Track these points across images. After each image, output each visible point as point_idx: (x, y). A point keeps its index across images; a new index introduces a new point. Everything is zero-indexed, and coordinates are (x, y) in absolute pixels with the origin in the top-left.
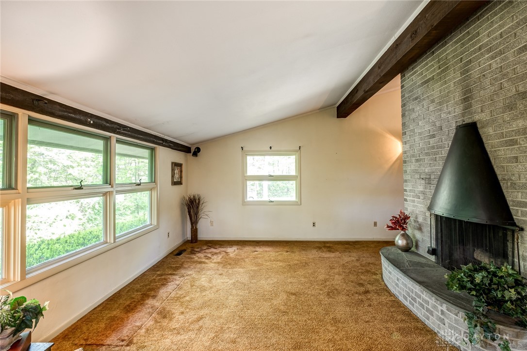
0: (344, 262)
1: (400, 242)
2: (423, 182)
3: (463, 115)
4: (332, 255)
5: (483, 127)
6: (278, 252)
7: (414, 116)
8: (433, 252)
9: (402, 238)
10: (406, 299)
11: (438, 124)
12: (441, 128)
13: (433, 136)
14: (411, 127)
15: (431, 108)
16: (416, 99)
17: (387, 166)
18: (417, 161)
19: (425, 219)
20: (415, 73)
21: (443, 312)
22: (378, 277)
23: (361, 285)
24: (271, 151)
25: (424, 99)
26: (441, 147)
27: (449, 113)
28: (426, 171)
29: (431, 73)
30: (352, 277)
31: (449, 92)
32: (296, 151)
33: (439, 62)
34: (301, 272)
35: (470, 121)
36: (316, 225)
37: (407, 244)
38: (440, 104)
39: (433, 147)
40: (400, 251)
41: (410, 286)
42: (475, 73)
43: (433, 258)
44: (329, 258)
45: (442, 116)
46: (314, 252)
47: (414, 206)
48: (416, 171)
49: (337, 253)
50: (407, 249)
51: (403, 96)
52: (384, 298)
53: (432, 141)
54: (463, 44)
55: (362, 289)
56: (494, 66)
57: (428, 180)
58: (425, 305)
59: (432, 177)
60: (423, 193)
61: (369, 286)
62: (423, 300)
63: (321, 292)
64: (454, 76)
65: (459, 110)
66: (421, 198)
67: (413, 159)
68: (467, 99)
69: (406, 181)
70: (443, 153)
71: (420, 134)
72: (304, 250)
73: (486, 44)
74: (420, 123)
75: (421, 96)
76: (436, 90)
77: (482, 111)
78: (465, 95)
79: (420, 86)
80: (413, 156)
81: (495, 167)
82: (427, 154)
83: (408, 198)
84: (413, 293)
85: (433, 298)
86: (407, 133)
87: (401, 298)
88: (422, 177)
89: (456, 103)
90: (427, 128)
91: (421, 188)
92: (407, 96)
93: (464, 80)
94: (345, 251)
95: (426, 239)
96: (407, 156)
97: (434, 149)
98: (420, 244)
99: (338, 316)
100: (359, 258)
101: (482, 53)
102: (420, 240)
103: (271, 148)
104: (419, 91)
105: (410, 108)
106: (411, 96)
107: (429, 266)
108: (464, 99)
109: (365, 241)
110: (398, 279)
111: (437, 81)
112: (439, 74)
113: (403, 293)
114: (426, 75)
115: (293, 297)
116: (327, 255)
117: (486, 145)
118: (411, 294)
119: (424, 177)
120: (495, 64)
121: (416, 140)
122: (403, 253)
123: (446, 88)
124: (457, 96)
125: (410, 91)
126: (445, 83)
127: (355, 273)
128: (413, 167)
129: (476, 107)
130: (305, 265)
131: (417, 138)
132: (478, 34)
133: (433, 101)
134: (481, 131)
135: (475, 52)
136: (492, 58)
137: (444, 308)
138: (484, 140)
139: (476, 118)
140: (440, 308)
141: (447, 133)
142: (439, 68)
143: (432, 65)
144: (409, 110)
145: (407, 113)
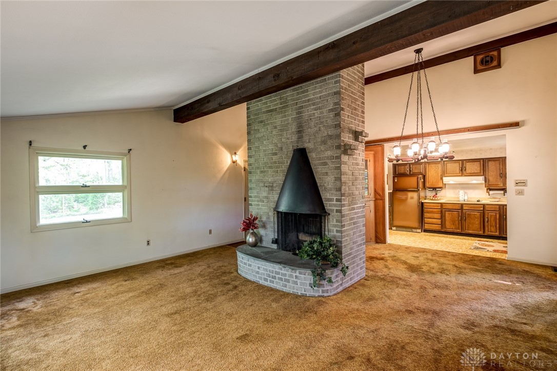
0: (199, 272)
1: (250, 239)
2: (267, 189)
3: (298, 142)
4: (182, 269)
5: (310, 152)
6: (113, 284)
7: (259, 135)
8: (275, 241)
9: (251, 236)
10: (266, 280)
11: (279, 145)
12: (281, 149)
13: (275, 154)
14: (257, 144)
15: (274, 133)
16: (261, 122)
17: (220, 176)
18: (262, 172)
19: (268, 218)
20: (261, 101)
21: (296, 277)
22: (235, 274)
23: (228, 284)
24: (85, 151)
25: (268, 124)
26: (281, 163)
27: (288, 139)
28: (270, 180)
29: (275, 105)
30: (216, 281)
31: (288, 123)
32: (125, 155)
33: (281, 100)
34: (163, 294)
35: (302, 147)
36: (151, 243)
37: (256, 240)
38: (281, 130)
39: (275, 163)
40: (250, 248)
41: (271, 269)
42: (305, 115)
43: (275, 246)
44: (181, 273)
45: (283, 140)
46: (159, 272)
47: (258, 209)
48: (259, 181)
49: (185, 266)
50: (255, 245)
51: (248, 117)
52: (250, 287)
53: (275, 158)
54: (298, 94)
55: (230, 287)
56: (316, 115)
57: (271, 187)
58: (283, 277)
59: (275, 185)
60: (267, 198)
61: (233, 282)
62: (283, 274)
63: (200, 301)
64: (291, 114)
65: (294, 138)
66: (265, 201)
67: (258, 171)
68: (300, 132)
69: (251, 189)
70: (283, 167)
71: (265, 151)
72: (146, 273)
73: (312, 100)
74: (265, 142)
75: (266, 121)
76: (278, 120)
77: (309, 142)
78: (299, 128)
79: (264, 113)
80: (258, 168)
81: (316, 178)
82: (270, 167)
83: (253, 203)
84: (273, 273)
85: (290, 270)
86: (252, 148)
87: (262, 282)
88: (266, 185)
89: (293, 133)
90: (271, 147)
91: (265, 194)
92: (252, 117)
93: (298, 118)
94: (191, 263)
95: (269, 234)
96: (253, 168)
97: (276, 163)
98: (264, 238)
99: (229, 311)
100: (208, 265)
101: (309, 104)
102: (264, 235)
103: (85, 147)
104: (264, 117)
105: (256, 128)
106: (257, 118)
107: (275, 252)
108: (298, 131)
109: (202, 250)
110: (259, 268)
111: (279, 113)
112: (281, 108)
113: (263, 277)
114: (270, 106)
115: (177, 316)
116: (177, 271)
117: (311, 164)
118: (271, 274)
119: (268, 185)
120: (317, 114)
121: (261, 155)
122: (253, 248)
123: (286, 120)
124: (293, 128)
125: (256, 115)
126: (285, 116)
127: (215, 277)
128: (257, 177)
129: (306, 138)
130: (162, 286)
131: (262, 154)
132: (307, 91)
133: (275, 127)
134: (309, 155)
135: (305, 102)
136: (316, 109)
137: (297, 274)
138: (310, 161)
139: (306, 145)
140: (294, 274)
141: (286, 153)
142: (281, 104)
143: (275, 99)
144: (255, 130)
145: (252, 132)
